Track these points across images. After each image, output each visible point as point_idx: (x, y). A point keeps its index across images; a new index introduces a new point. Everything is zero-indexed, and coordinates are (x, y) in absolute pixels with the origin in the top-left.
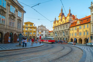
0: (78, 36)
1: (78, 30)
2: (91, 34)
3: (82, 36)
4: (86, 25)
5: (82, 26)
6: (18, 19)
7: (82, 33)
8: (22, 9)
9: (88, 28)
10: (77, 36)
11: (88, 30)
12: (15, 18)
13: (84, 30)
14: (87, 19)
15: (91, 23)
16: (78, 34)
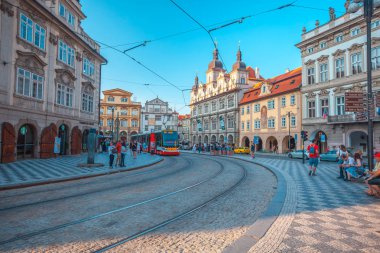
0: (265, 130)
1: (264, 113)
2: (304, 122)
3: (276, 130)
4: (288, 97)
5: (276, 99)
6: (83, 83)
7: (276, 121)
8: (95, 51)
9: (296, 107)
10: (263, 130)
11: (294, 111)
12: (74, 79)
13: (284, 112)
14: (291, 80)
15: (303, 89)
16: (265, 123)
